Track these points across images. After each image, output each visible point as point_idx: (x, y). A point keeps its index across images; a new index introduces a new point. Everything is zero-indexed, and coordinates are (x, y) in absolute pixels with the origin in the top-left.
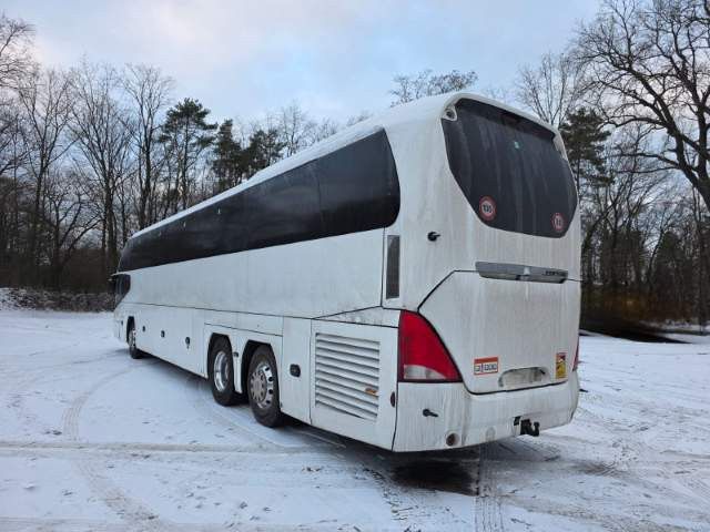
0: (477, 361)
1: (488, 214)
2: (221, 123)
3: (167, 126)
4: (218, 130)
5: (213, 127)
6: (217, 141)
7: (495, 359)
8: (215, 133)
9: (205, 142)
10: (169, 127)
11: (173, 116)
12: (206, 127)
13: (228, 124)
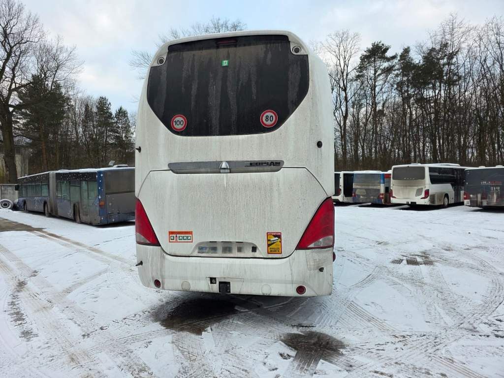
0: (171, 233)
1: (179, 127)
2: (400, 52)
3: (360, 68)
4: (399, 58)
5: (394, 57)
6: (397, 67)
7: (190, 233)
8: (396, 61)
9: (388, 70)
10: (361, 68)
11: (364, 59)
12: (388, 59)
13: (407, 51)
